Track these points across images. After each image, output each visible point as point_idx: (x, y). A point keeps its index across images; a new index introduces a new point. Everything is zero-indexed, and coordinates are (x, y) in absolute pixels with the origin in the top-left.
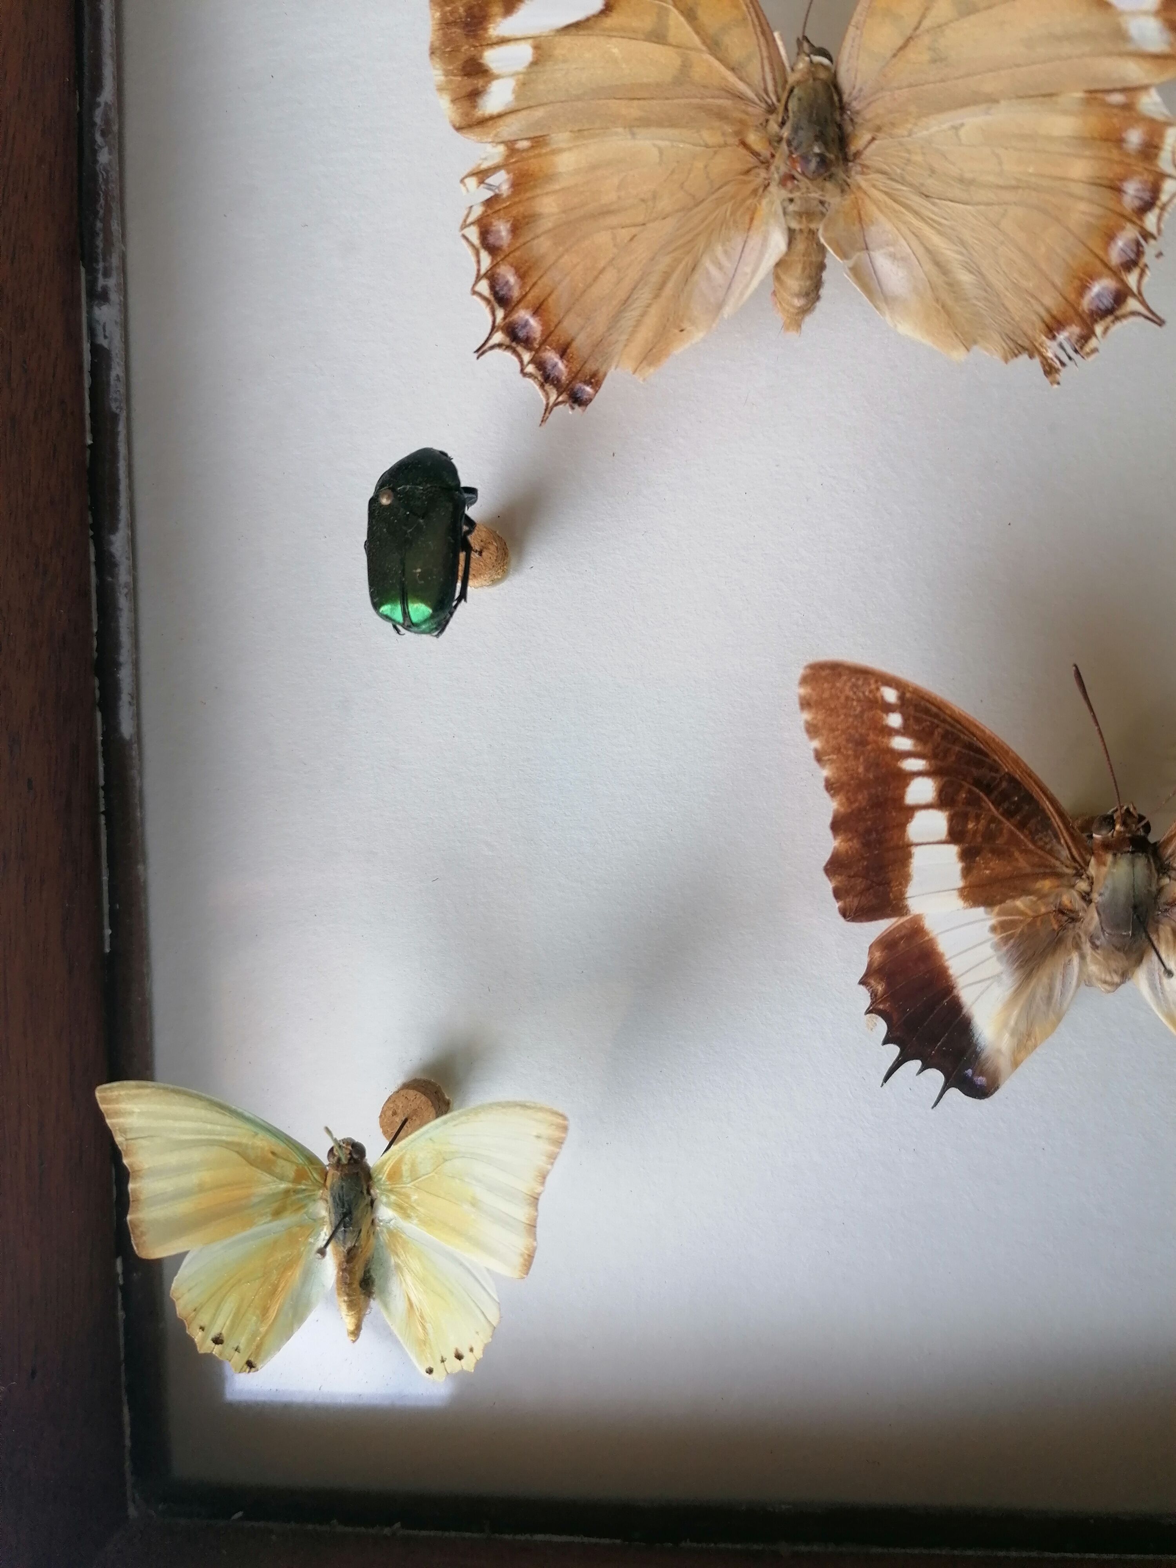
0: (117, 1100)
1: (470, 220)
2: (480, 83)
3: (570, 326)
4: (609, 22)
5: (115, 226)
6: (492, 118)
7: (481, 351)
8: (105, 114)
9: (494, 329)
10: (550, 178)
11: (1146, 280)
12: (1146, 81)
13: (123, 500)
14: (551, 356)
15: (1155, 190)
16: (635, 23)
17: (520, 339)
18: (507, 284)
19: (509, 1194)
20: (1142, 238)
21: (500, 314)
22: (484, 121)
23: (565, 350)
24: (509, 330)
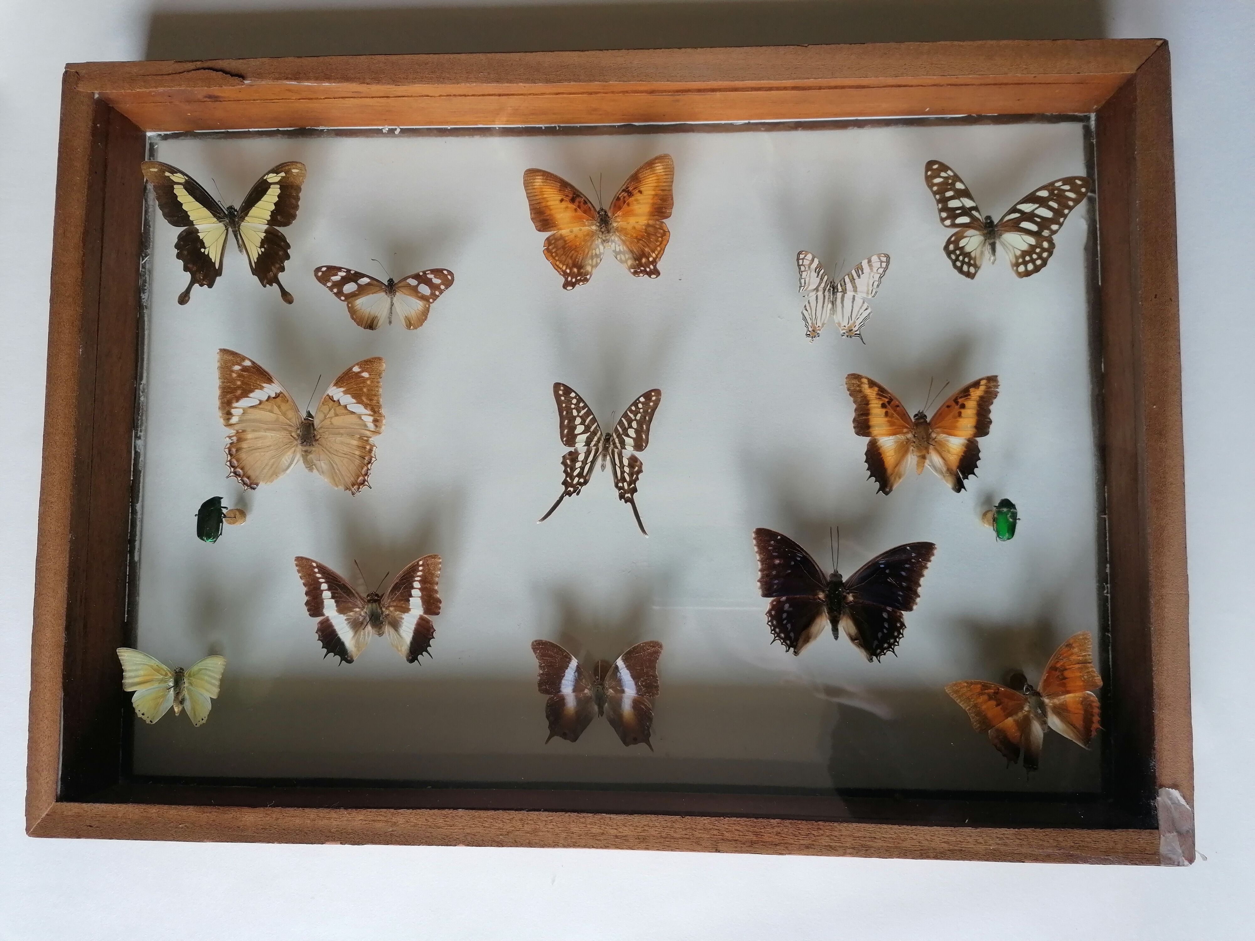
0: (122, 652)
1: (227, 447)
2: (230, 416)
3: (250, 473)
4: (260, 406)
5: (144, 418)
6: (233, 424)
7: (227, 477)
8: (143, 386)
9: (231, 472)
10: (246, 440)
11: (369, 479)
12: (371, 436)
13: (141, 495)
14: (246, 479)
15: (371, 460)
16: (266, 407)
17: (237, 475)
18: (234, 463)
19: (214, 678)
20: (368, 469)
21: (232, 469)
22: (231, 425)
23: (248, 478)
24: (235, 473)
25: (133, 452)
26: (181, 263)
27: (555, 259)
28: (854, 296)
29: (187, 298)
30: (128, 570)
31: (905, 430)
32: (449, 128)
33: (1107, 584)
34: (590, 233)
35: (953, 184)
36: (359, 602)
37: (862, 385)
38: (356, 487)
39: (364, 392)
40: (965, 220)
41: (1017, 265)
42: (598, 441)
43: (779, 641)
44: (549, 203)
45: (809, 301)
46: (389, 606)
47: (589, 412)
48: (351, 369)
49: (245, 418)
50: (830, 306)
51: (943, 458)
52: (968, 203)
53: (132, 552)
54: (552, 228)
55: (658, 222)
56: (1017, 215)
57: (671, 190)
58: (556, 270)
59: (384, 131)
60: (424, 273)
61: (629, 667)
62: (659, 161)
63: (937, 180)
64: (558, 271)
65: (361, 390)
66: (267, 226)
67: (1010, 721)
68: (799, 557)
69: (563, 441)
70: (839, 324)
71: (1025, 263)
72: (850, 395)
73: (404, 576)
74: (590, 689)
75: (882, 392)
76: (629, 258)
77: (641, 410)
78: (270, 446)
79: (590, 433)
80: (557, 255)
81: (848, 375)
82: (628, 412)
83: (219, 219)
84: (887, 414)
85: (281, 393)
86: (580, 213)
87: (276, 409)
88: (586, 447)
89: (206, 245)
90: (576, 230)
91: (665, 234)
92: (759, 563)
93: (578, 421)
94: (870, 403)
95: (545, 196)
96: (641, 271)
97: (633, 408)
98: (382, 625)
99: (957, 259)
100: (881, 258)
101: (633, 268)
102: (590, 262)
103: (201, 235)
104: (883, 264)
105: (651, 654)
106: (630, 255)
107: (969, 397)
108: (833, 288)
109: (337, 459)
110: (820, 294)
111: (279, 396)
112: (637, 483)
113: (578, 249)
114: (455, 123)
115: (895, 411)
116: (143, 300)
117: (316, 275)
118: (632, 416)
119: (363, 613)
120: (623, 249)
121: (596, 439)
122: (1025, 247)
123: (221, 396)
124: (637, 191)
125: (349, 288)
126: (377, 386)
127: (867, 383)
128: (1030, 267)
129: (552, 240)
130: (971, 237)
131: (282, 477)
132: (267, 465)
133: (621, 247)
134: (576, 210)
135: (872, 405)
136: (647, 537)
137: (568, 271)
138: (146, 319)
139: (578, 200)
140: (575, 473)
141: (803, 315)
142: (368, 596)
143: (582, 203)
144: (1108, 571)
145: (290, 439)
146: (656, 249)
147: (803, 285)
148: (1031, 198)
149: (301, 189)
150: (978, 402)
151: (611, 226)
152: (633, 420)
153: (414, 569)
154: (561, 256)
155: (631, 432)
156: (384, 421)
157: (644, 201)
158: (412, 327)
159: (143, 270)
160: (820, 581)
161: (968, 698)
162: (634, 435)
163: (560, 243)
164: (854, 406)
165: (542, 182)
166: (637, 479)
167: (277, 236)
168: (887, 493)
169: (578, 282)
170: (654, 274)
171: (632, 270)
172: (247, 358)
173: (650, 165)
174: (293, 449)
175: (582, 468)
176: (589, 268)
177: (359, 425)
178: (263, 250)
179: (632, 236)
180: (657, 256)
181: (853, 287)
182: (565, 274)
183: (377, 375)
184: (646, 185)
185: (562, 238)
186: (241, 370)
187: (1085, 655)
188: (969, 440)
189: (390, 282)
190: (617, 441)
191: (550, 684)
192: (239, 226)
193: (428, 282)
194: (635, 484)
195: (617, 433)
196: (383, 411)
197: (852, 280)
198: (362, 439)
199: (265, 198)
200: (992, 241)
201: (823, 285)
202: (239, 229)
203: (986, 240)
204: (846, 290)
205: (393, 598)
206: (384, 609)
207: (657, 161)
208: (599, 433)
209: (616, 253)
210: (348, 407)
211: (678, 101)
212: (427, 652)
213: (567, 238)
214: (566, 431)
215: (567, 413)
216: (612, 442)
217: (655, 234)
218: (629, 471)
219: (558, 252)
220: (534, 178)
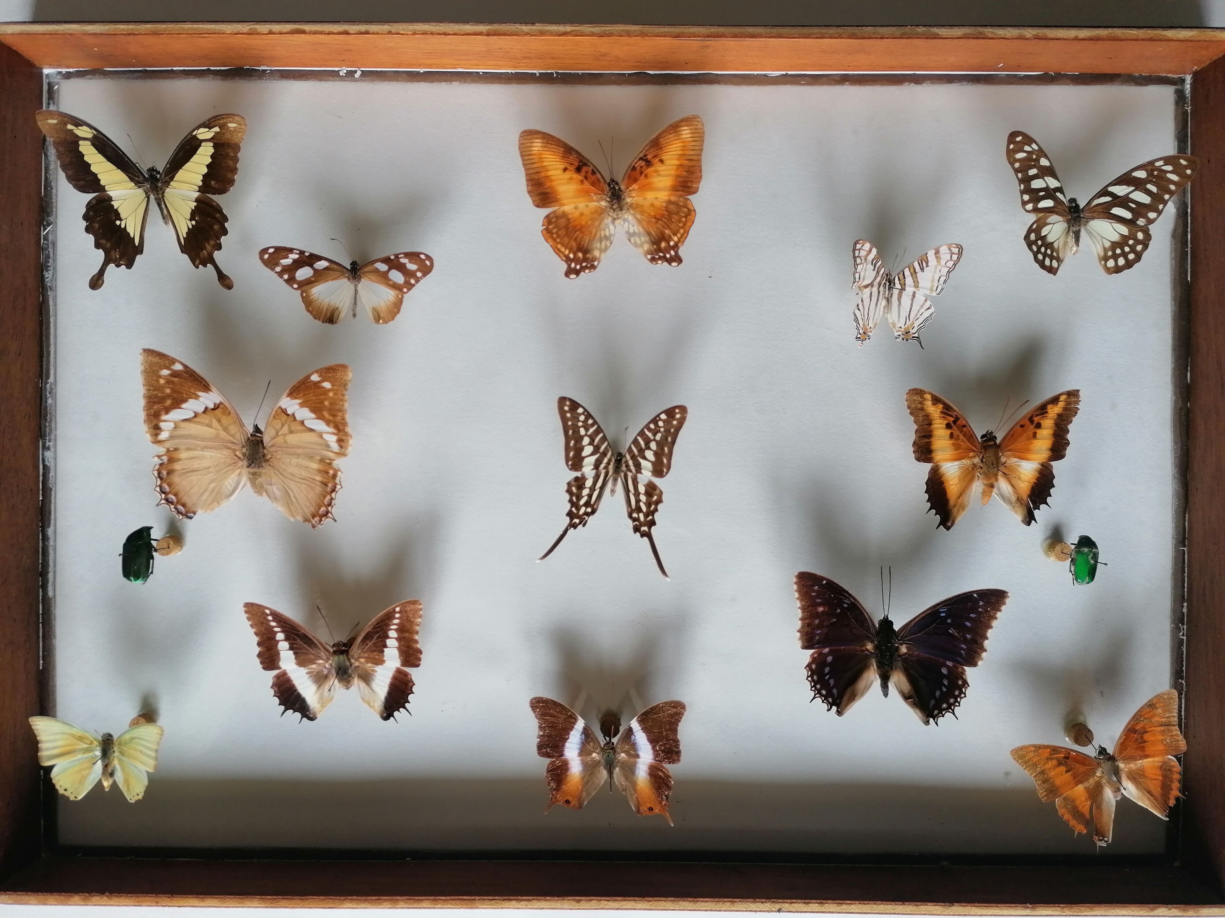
0: (35, 721)
1: (155, 469)
2: (158, 431)
3: (185, 499)
4: (197, 419)
5: (53, 425)
6: (162, 441)
7: (158, 505)
8: (50, 385)
9: (161, 499)
10: (179, 460)
12: (334, 458)
13: (52, 517)
14: (180, 507)
15: (335, 487)
16: (203, 421)
17: (169, 502)
18: (165, 488)
19: (150, 749)
20: (332, 499)
21: (163, 496)
22: (160, 442)
23: (184, 505)
24: (167, 500)
25: (41, 467)
26: (91, 238)
27: (556, 242)
28: (914, 292)
29: (100, 282)
30: (41, 608)
31: (971, 454)
32: (422, 72)
33: (1183, 624)
34: (599, 209)
35: (1037, 160)
36: (323, 654)
37: (925, 402)
38: (317, 519)
39: (325, 405)
40: (1047, 203)
41: (1106, 259)
42: (608, 463)
43: (819, 699)
44: (550, 173)
45: (862, 299)
46: (359, 658)
47: (599, 430)
48: (308, 377)
49: (177, 433)
50: (884, 303)
51: (1013, 486)
52: (1053, 183)
53: (44, 587)
54: (552, 204)
55: (681, 199)
56: (1108, 199)
57: (699, 160)
58: (557, 254)
59: (341, 74)
60: (397, 256)
61: (644, 729)
62: (687, 123)
63: (1020, 155)
64: (559, 256)
65: (322, 402)
66: (199, 193)
67: (1080, 788)
68: (846, 603)
69: (568, 465)
70: (894, 325)
71: (1115, 257)
72: (911, 414)
73: (377, 624)
74: (598, 753)
75: (947, 410)
76: (645, 242)
77: (662, 429)
78: (209, 468)
79: (599, 454)
80: (558, 236)
81: (910, 390)
82: (646, 430)
83: (138, 184)
84: (952, 436)
85: (221, 403)
86: (587, 185)
87: (215, 422)
88: (594, 471)
89: (123, 216)
90: (582, 205)
91: (690, 213)
92: (800, 611)
93: (586, 441)
94: (933, 422)
95: (545, 164)
96: (660, 258)
97: (652, 426)
98: (350, 678)
99: (1039, 251)
100: (952, 248)
101: (649, 254)
102: (598, 245)
103: (115, 204)
104: (953, 256)
105: (672, 716)
106: (647, 238)
107: (1046, 415)
108: (890, 282)
109: (293, 485)
110: (875, 289)
111: (218, 407)
112: (656, 515)
113: (584, 230)
114: (430, 66)
115: (961, 432)
116: (47, 280)
117: (261, 258)
118: (650, 435)
119: (327, 666)
120: (638, 230)
121: (606, 460)
122: (1116, 238)
123: (147, 407)
124: (657, 160)
125: (304, 273)
126: (342, 400)
127: (931, 399)
128: (1121, 261)
129: (553, 218)
130: (1054, 224)
131: (225, 505)
132: (206, 490)
133: (635, 228)
134: (582, 181)
135: (935, 425)
136: (668, 580)
137: (572, 256)
138: (51, 303)
139: (585, 169)
140: (582, 502)
141: (855, 315)
142: (334, 646)
143: (590, 173)
144: (1185, 610)
145: (234, 459)
146: (678, 231)
147: (857, 280)
148: (1126, 179)
149: (239, 148)
150: (1055, 420)
151: (625, 202)
152: (651, 441)
153: (389, 616)
154: (563, 238)
155: (649, 454)
156: (351, 442)
157: (666, 173)
158: (381, 321)
159: (45, 242)
160: (868, 630)
161: (1035, 763)
162: (652, 459)
163: (562, 222)
164: (915, 427)
165: (542, 147)
166: (656, 510)
167: (211, 206)
168: (948, 528)
169: (583, 269)
170: (675, 261)
171: (649, 257)
172: (177, 361)
173: (675, 128)
174: (238, 471)
175: (590, 496)
176: (596, 253)
177: (321, 445)
178: (194, 223)
179: (649, 215)
180: (679, 239)
181: (914, 282)
182: (568, 260)
183: (341, 386)
184: (669, 153)
185: (564, 215)
186: (171, 375)
187: (1170, 716)
188: (1042, 465)
189: (354, 266)
190: (631, 463)
191: (551, 747)
192: (163, 192)
193: (401, 268)
194: (653, 516)
195: (631, 454)
196: (349, 429)
197: (914, 273)
198: (325, 462)
199: (195, 158)
200: (1076, 229)
201: (879, 279)
202: (163, 197)
203: (1069, 227)
204: (905, 285)
205: (364, 648)
206: (353, 661)
207: (683, 124)
208: (610, 453)
209: (630, 235)
210: (305, 422)
211: (707, 47)
212: (405, 708)
213: (570, 216)
214: (572, 454)
215: (573, 432)
216: (624, 465)
217: (677, 213)
218: (646, 500)
219: (560, 233)
220: (532, 141)
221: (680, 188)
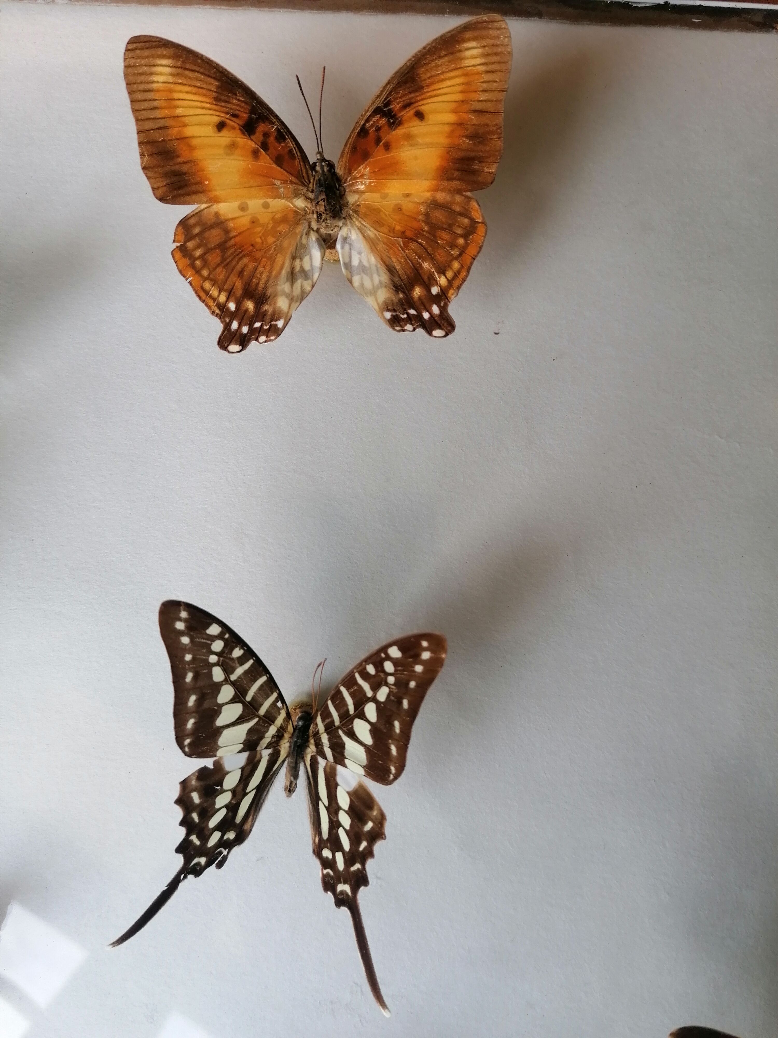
27: (201, 275)
34: (291, 215)
42: (279, 736)
44: (188, 132)
47: (257, 671)
54: (194, 197)
55: (458, 198)
57: (499, 114)
58: (203, 301)
62: (476, 33)
64: (207, 305)
69: (181, 746)
76: (381, 285)
77: (391, 680)
79: (256, 720)
80: (205, 264)
82: (357, 676)
86: (266, 160)
88: (246, 754)
90: (255, 205)
91: (474, 229)
93: (227, 693)
95: (179, 111)
96: (410, 319)
97: (371, 669)
101: (388, 310)
102: (287, 287)
106: (386, 278)
112: (370, 864)
113: (257, 255)
118: (366, 686)
120: (369, 261)
121: (273, 730)
124: (412, 112)
129: (195, 225)
134: (255, 154)
136: (386, 1014)
137: (232, 306)
139: (262, 128)
140: (213, 822)
143: (272, 139)
146: (449, 266)
151: (344, 202)
152: (369, 700)
154: (215, 269)
155: (363, 729)
157: (428, 140)
162: (368, 740)
163: (215, 236)
165: (172, 75)
166: (369, 853)
169: (255, 334)
170: (440, 327)
171: (388, 315)
173: (450, 43)
175: (233, 806)
176: (282, 303)
179: (392, 230)
180: (450, 282)
182: (224, 314)
184: (436, 99)
185: (217, 222)
190: (325, 739)
194: (363, 864)
195: (327, 721)
207: (468, 34)
208: (283, 714)
213: (231, 225)
214: (190, 723)
215: (196, 677)
216: (312, 741)
217: (449, 228)
218: (351, 826)
219: (209, 257)
220: (152, 61)
221: (456, 174)
